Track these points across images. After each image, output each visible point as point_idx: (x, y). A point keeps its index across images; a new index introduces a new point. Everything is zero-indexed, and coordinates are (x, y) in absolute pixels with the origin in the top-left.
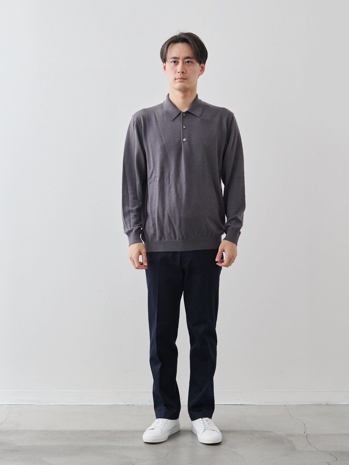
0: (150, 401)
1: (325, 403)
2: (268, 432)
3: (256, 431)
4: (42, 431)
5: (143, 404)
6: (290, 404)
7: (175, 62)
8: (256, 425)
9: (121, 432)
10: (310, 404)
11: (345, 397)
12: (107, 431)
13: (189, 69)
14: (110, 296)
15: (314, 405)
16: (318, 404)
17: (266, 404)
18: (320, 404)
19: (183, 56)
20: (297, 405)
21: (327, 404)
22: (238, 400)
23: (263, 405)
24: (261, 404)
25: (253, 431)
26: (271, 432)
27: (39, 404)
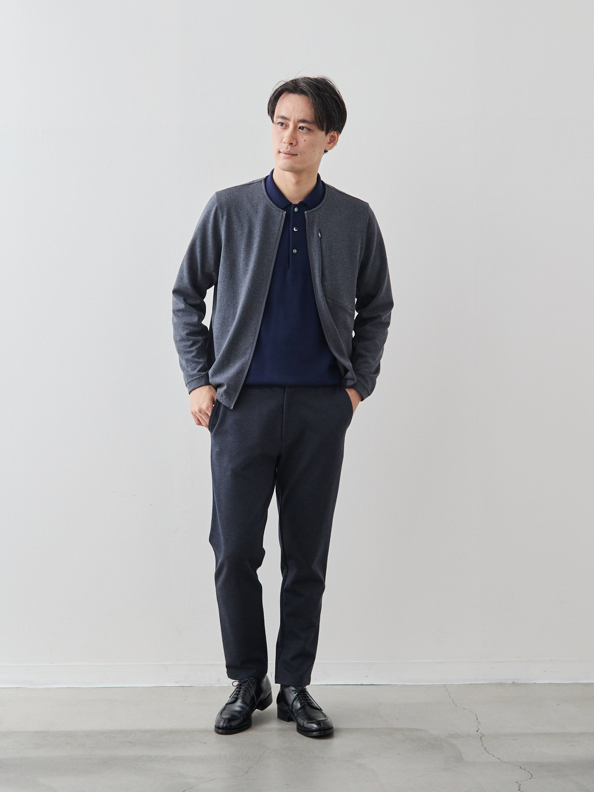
0: (219, 681)
1: (510, 682)
2: (417, 730)
3: (397, 729)
4: (37, 732)
5: (207, 685)
6: (453, 683)
7: (282, 124)
8: (397, 719)
9: (172, 732)
10: (485, 683)
11: (546, 671)
12: (147, 731)
14: (151, 505)
15: (491, 684)
16: (498, 682)
18: (502, 684)
19: (296, 118)
20: (464, 684)
21: (514, 683)
22: (366, 676)
23: (407, 685)
24: (405, 684)
25: (391, 728)
26: (421, 730)
27: (31, 687)
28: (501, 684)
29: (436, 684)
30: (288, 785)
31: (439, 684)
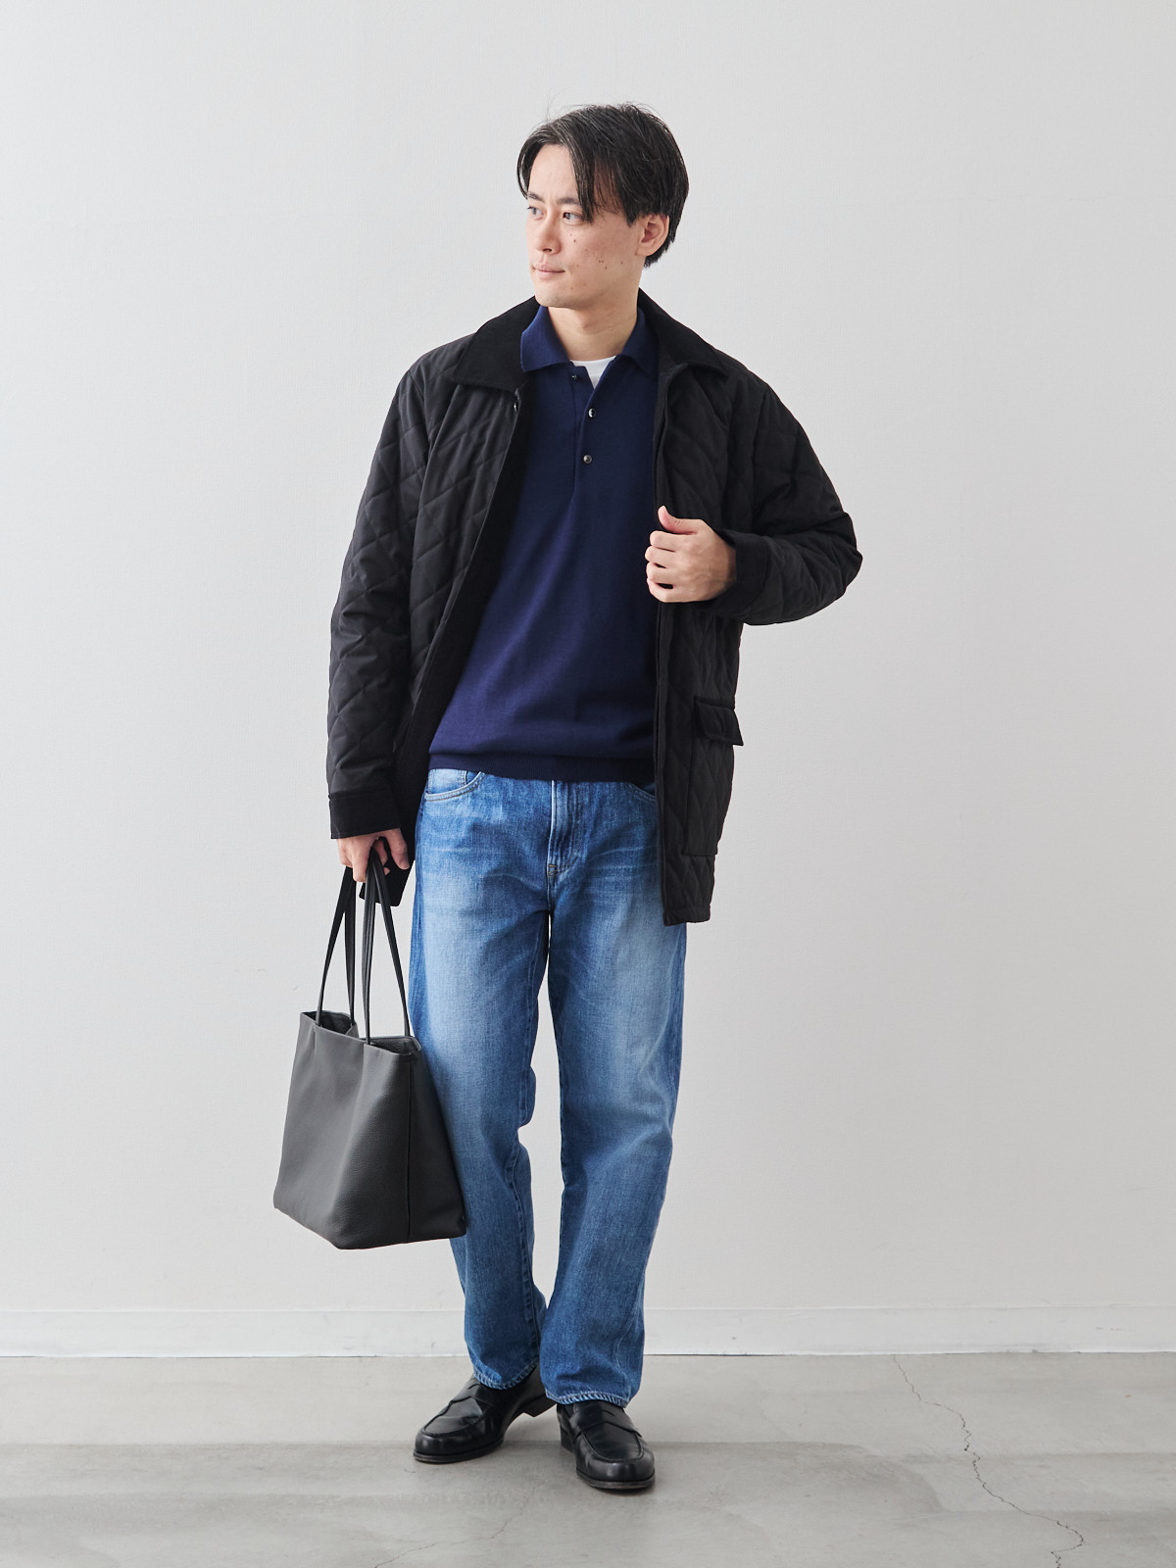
1: (1028, 1350)
2: (841, 1446)
3: (802, 1444)
5: (410, 1356)
6: (909, 1353)
8: (801, 1425)
9: (344, 1449)
10: (977, 1352)
11: (1101, 1329)
12: (292, 1447)
13: (572, 239)
15: (989, 1355)
16: (1004, 1350)
17: (829, 1354)
18: (1012, 1354)
19: (557, 194)
20: (934, 1355)
21: (1035, 1352)
22: (734, 1338)
23: (817, 1357)
24: (812, 1353)
25: (789, 1443)
26: (849, 1446)
28: (1009, 1355)
29: (877, 1353)
30: (586, 1556)
31: (882, 1353)
